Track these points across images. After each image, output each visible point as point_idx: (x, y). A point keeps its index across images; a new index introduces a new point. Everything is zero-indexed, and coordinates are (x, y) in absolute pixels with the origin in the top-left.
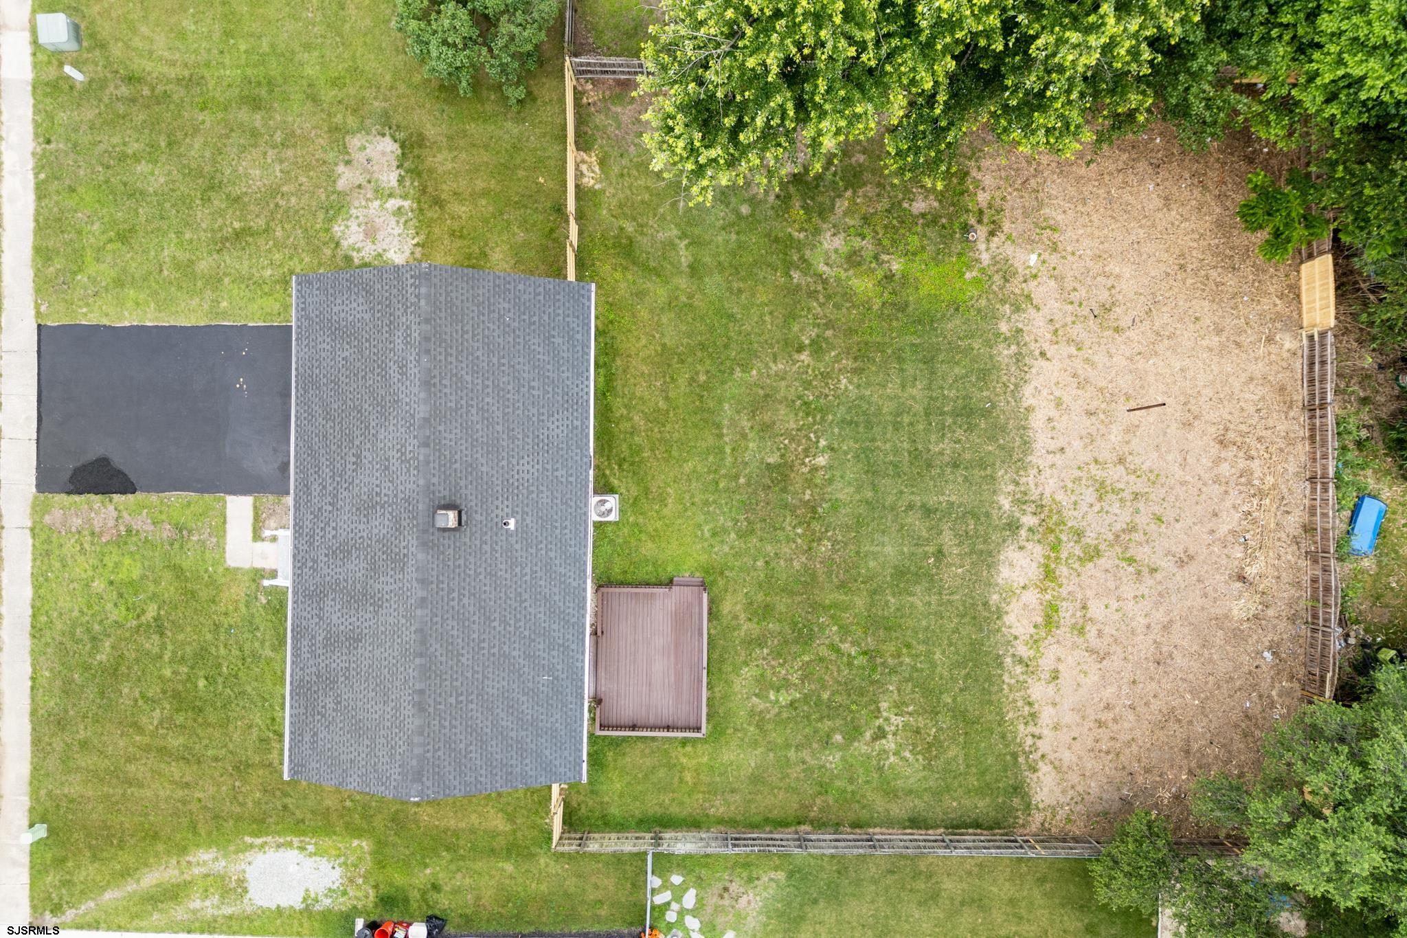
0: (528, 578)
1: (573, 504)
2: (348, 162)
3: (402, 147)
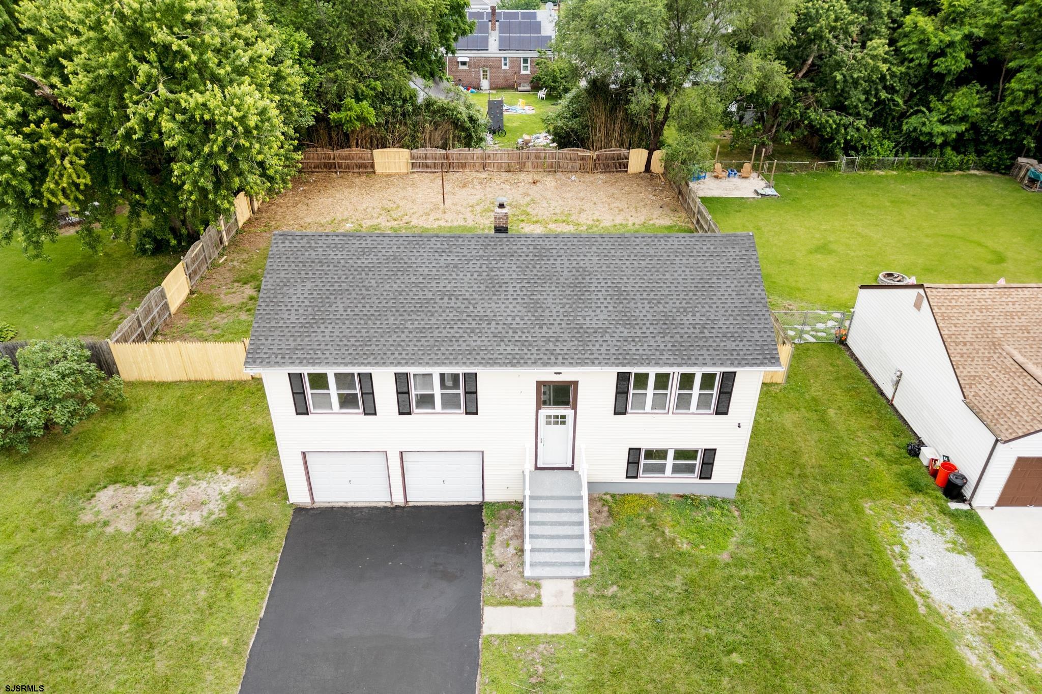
2: (106, 524)
3: (116, 482)
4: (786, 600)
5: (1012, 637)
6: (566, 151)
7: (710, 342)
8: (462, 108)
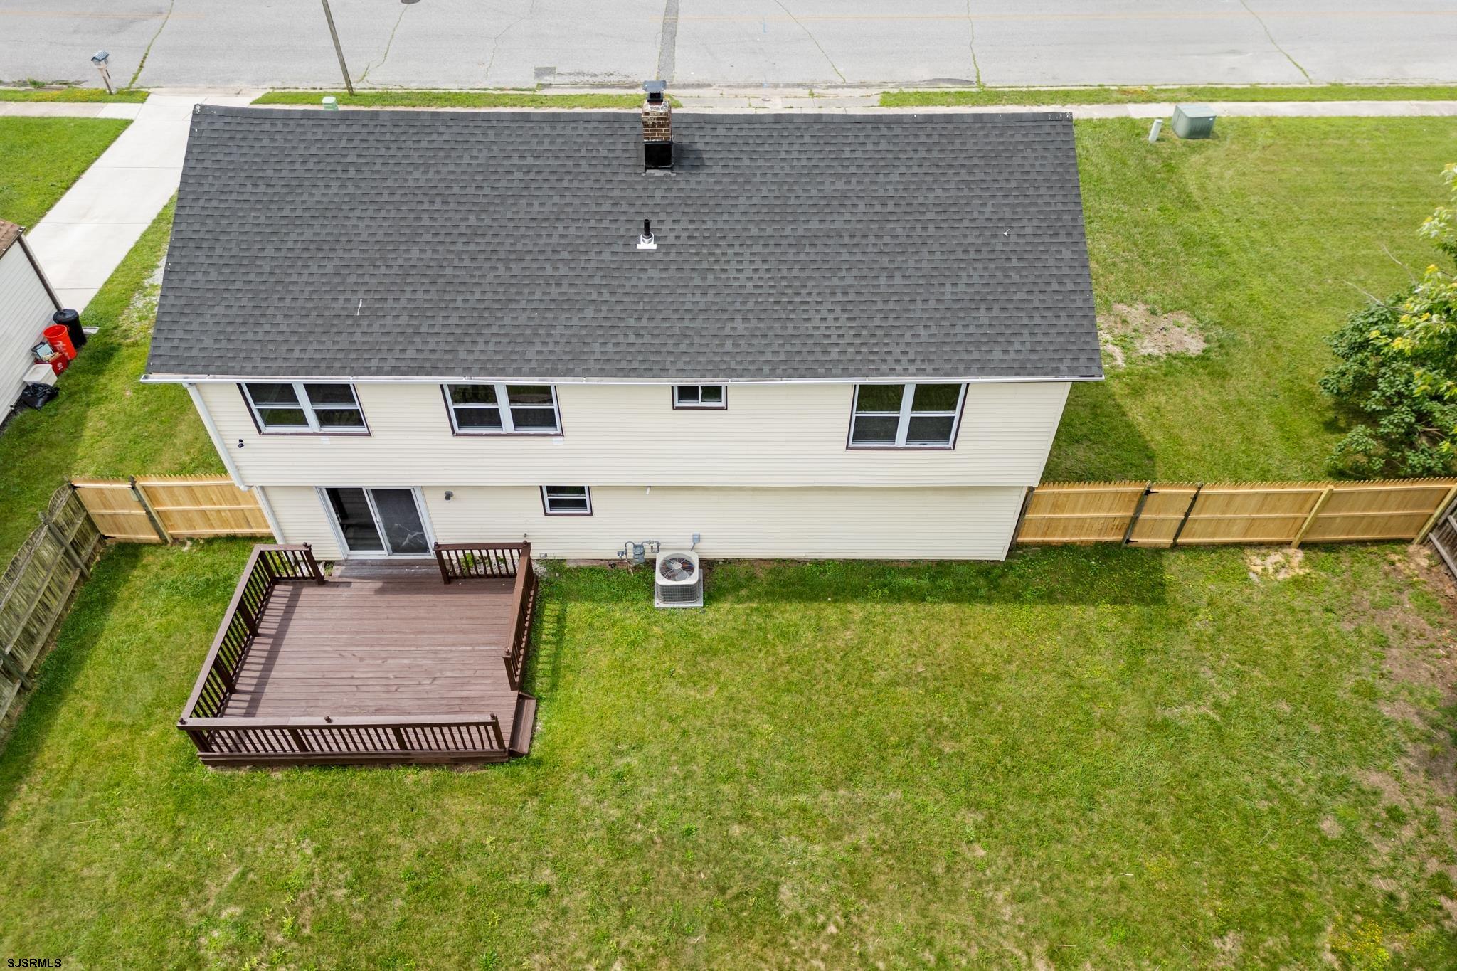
0: (549, 271)
1: (683, 348)
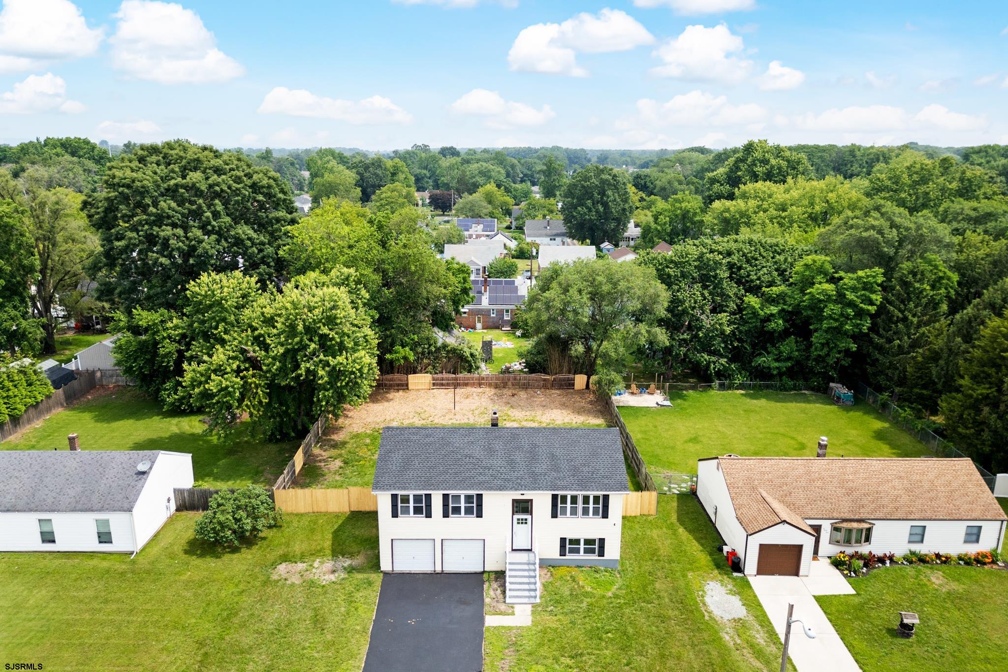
2: (286, 580)
3: (286, 561)
4: (639, 613)
5: (749, 629)
6: (533, 375)
7: (596, 480)
8: (466, 349)
